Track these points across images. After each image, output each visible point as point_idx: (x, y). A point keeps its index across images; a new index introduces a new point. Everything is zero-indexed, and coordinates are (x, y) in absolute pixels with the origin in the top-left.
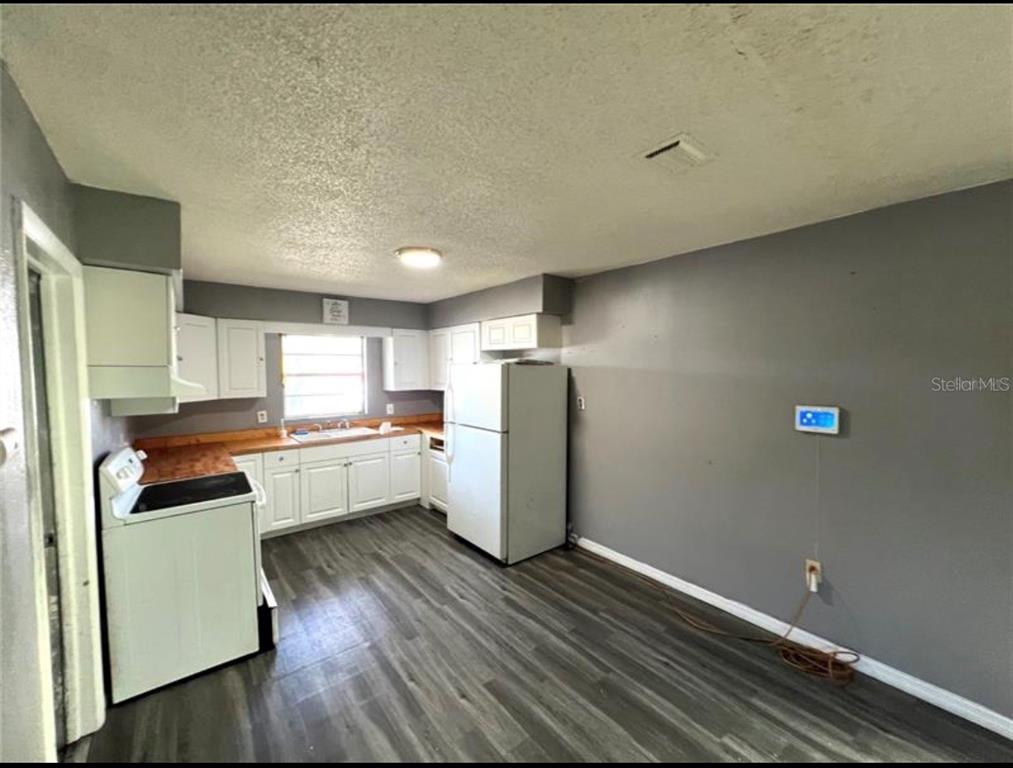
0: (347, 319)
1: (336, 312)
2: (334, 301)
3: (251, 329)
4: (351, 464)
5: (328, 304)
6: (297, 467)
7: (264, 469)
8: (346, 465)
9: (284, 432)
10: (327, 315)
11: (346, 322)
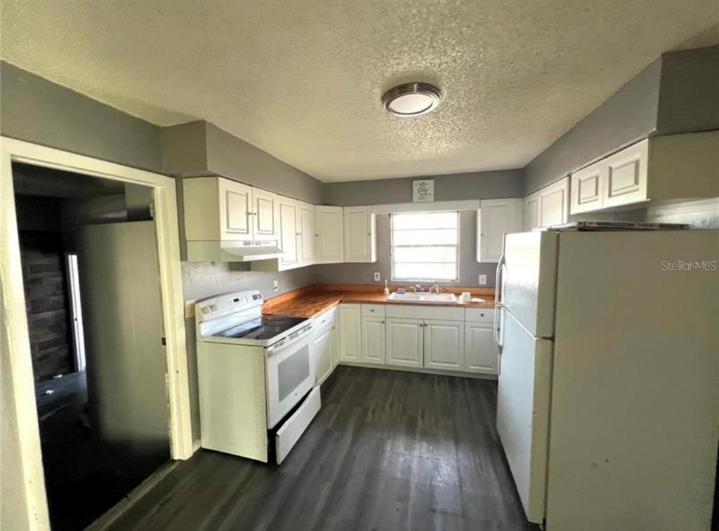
0: (432, 197)
1: (423, 191)
2: (421, 182)
3: (363, 212)
4: (426, 325)
5: (416, 185)
6: (383, 319)
7: (361, 317)
8: (421, 325)
9: (387, 290)
10: (416, 196)
11: (431, 198)
